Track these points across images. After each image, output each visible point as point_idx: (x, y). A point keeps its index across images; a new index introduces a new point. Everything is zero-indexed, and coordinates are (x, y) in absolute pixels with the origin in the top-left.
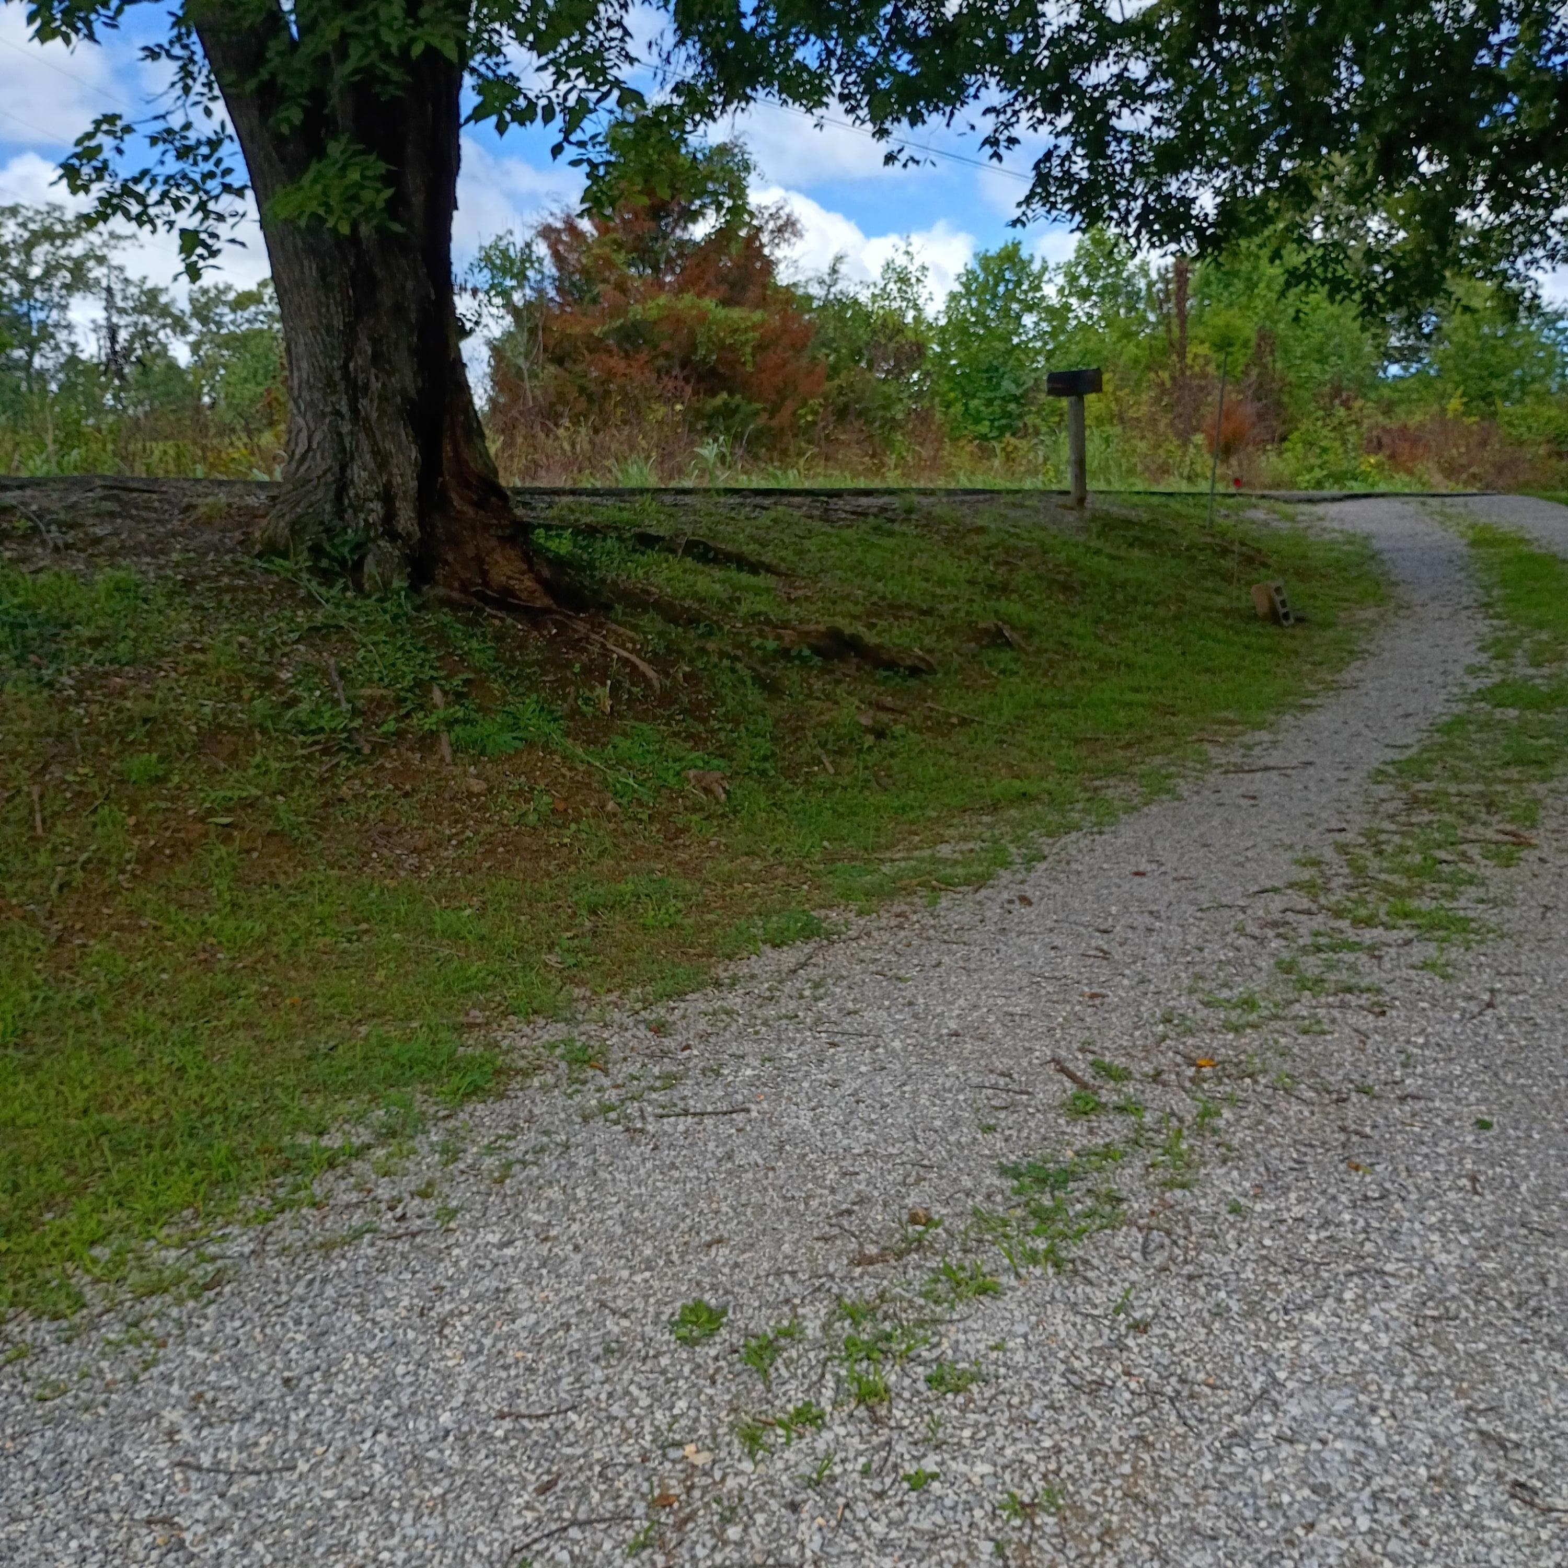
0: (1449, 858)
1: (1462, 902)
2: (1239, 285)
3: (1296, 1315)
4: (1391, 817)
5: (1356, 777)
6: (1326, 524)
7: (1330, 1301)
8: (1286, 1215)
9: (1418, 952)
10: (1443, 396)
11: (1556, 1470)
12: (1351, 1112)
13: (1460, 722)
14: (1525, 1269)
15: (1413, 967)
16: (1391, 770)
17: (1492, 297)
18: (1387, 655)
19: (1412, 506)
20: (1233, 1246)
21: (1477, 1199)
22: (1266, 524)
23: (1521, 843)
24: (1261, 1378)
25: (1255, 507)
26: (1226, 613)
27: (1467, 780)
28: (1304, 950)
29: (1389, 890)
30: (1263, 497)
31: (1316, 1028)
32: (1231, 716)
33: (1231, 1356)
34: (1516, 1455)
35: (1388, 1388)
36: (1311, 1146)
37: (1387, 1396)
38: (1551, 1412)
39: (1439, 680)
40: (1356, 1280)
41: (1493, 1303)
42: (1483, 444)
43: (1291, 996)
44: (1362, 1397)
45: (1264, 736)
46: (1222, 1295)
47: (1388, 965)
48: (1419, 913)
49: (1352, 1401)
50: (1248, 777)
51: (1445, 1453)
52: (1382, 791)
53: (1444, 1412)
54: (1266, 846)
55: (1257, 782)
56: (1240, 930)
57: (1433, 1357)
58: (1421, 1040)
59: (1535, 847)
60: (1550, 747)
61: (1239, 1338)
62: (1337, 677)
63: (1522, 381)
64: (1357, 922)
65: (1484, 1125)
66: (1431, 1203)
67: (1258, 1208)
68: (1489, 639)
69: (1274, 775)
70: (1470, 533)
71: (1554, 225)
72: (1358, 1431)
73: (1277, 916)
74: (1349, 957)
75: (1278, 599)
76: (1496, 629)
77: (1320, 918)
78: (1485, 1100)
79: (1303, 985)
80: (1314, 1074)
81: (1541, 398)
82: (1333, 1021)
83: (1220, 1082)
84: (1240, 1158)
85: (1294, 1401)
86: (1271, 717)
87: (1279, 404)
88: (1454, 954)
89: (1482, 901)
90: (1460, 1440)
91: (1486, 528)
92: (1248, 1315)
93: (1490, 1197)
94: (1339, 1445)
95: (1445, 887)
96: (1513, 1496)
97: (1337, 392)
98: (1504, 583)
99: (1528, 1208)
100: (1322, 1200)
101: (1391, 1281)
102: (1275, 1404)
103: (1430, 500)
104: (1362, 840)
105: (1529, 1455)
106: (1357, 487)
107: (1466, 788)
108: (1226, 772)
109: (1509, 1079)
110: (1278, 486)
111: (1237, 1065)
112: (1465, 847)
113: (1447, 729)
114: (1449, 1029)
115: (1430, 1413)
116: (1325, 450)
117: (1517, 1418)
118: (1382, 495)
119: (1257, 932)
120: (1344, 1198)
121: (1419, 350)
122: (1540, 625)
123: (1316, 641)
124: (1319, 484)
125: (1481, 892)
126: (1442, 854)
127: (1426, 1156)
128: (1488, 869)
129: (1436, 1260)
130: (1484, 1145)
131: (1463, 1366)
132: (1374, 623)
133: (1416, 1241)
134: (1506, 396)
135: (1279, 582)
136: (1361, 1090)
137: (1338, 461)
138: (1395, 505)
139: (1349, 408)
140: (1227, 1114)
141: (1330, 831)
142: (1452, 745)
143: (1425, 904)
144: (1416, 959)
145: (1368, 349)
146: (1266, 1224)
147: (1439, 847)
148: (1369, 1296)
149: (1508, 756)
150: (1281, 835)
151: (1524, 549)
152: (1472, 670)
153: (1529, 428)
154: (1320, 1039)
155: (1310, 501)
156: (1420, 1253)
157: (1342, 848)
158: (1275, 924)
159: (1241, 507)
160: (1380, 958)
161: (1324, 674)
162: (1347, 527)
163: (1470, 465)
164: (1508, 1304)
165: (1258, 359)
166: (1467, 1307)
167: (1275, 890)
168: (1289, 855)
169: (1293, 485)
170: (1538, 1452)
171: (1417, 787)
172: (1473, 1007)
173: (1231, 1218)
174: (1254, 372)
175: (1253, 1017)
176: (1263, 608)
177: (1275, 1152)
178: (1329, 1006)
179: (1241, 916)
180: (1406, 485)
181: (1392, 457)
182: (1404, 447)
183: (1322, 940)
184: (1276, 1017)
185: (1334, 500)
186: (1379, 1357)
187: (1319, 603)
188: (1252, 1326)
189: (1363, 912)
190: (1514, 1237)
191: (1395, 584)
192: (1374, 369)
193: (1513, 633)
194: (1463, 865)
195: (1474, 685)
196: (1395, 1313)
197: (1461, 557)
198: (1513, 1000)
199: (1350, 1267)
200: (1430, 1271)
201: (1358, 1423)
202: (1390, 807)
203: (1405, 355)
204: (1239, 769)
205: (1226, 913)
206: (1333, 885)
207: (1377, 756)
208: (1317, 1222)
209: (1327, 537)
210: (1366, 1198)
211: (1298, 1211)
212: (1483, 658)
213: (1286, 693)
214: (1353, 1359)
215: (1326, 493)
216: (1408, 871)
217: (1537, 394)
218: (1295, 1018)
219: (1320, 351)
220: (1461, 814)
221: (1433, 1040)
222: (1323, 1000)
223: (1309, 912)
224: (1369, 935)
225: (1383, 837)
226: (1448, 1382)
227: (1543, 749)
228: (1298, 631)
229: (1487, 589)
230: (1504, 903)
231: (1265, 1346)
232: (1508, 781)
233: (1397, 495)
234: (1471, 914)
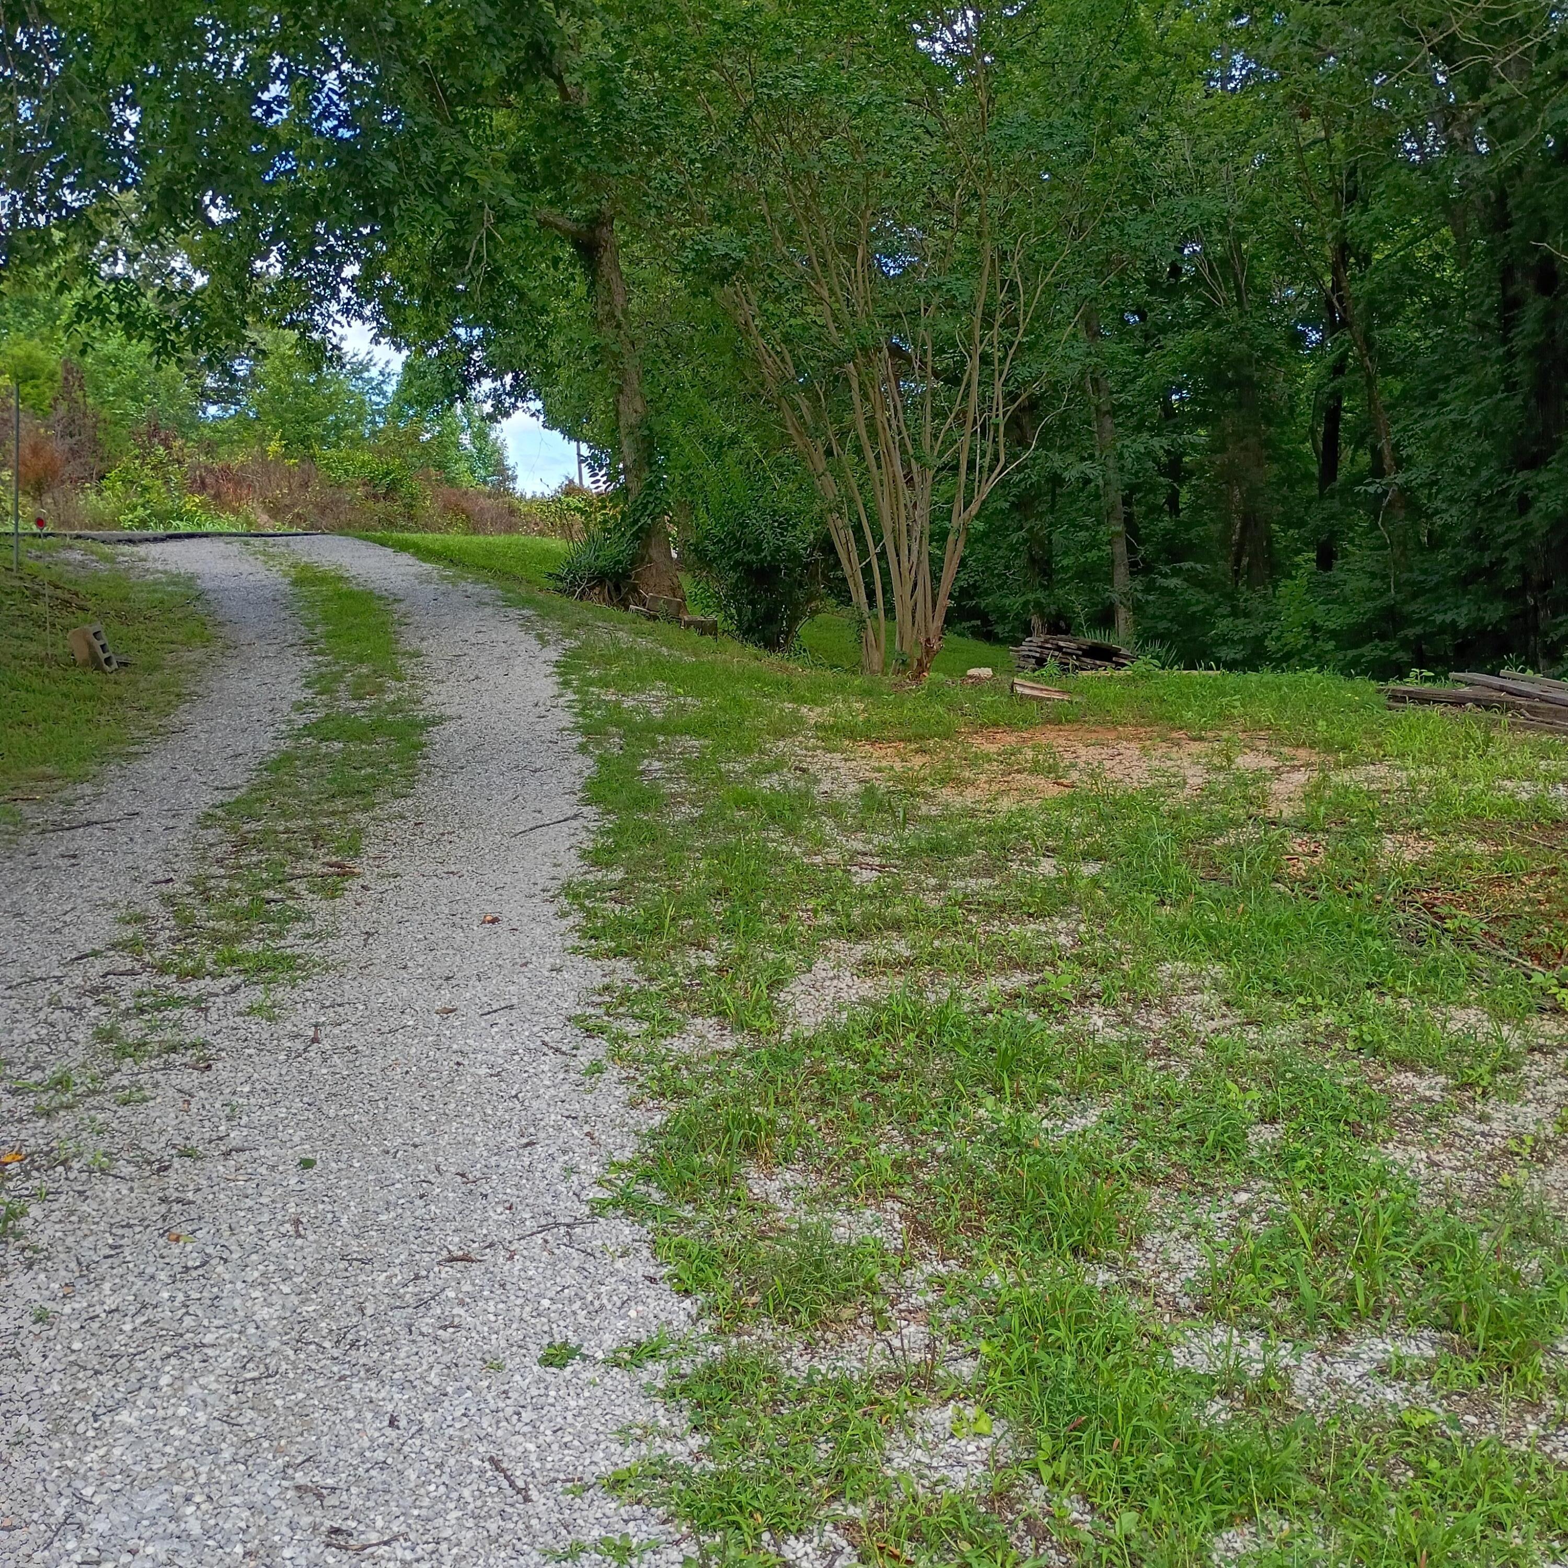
0: (278, 896)
1: (290, 940)
2: (38, 315)
3: (107, 1419)
4: (220, 862)
5: (184, 824)
6: (148, 565)
7: (145, 1392)
8: (98, 1310)
9: (244, 999)
10: (263, 439)
11: (370, 1504)
12: (172, 1179)
13: (287, 758)
14: (344, 1303)
15: (240, 1014)
16: (219, 812)
17: (296, 346)
18: (215, 696)
19: (236, 546)
20: (37, 1360)
21: (299, 1242)
22: (83, 565)
23: (346, 874)
24: (65, 1502)
25: (70, 547)
26: (42, 661)
27: (294, 816)
28: (126, 1014)
29: (217, 938)
30: (79, 537)
31: (137, 1096)
32: (50, 771)
33: (31, 1486)
34: (331, 1501)
35: (204, 1469)
36: (129, 1226)
37: (203, 1479)
38: (367, 1444)
39: (267, 719)
40: (173, 1361)
41: (313, 1347)
42: (305, 485)
43: (111, 1067)
44: (176, 1489)
45: (87, 789)
46: (24, 1419)
47: (213, 1015)
48: (245, 957)
49: (166, 1496)
50: (68, 834)
51: (262, 1522)
52: (211, 836)
53: (261, 1478)
54: (87, 907)
55: (79, 840)
56: (55, 1004)
57: (252, 1422)
58: (247, 1089)
59: (358, 875)
60: (372, 776)
61: (42, 1463)
62: (164, 721)
63: (336, 426)
64: (183, 976)
65: (307, 1164)
66: (254, 1257)
67: (67, 1310)
68: (314, 675)
69: (97, 831)
70: (293, 572)
71: (344, 281)
72: (172, 1527)
73: (97, 982)
74: (174, 1014)
75: (97, 644)
76: (320, 665)
77: (144, 977)
78: (309, 1138)
79: (123, 1053)
80: (134, 1146)
81: (354, 443)
82: (156, 1085)
83: (28, 1176)
84: (48, 1259)
85: (102, 1516)
86: (94, 769)
87: (95, 441)
88: (280, 994)
89: (308, 936)
90: (276, 1503)
91: (307, 567)
92: (55, 1433)
93: (312, 1238)
94: (150, 1550)
95: (272, 926)
96: (328, 1545)
97: (154, 431)
98: (326, 620)
99: (348, 1239)
100: (139, 1283)
101: (210, 1352)
102: (80, 1526)
103: (252, 540)
104: (189, 889)
105: (344, 1497)
106: (183, 527)
107: (292, 825)
108: (43, 832)
109: (332, 1113)
110: (100, 525)
111: (47, 1154)
112: (292, 883)
113: (275, 767)
114: (275, 1072)
115: (247, 1482)
116: (146, 489)
117: (333, 1461)
118: (206, 535)
119: (74, 1003)
120: (163, 1276)
121: (237, 392)
122: (360, 660)
123: (142, 685)
124: (143, 524)
125: (307, 928)
126: (270, 894)
127: (250, 1209)
128: (313, 903)
129: (257, 1318)
130: (308, 1184)
131: (281, 1423)
132: (201, 664)
133: (237, 1302)
134: (322, 440)
135: (97, 627)
136: (184, 1154)
137: (161, 498)
138: (219, 546)
139: (168, 448)
140: (35, 1211)
141: (156, 883)
142: (279, 783)
143: (251, 947)
144: (243, 1006)
145: (184, 389)
146: (76, 1326)
147: (268, 886)
148: (186, 1376)
149: (334, 788)
150: (104, 893)
151: (344, 587)
152: (299, 707)
153: (346, 471)
154: (141, 1108)
155: (130, 541)
156: (241, 1313)
157: (168, 900)
158: (95, 991)
159: (55, 548)
160: (207, 1009)
161: (151, 719)
162: (171, 567)
163: (294, 505)
164: (327, 1344)
165: (66, 393)
166: (287, 1358)
167: (95, 954)
168: (110, 914)
169: (117, 525)
170: (354, 1490)
171: (246, 827)
172: (299, 1045)
173: (36, 1329)
174: (63, 407)
175: (67, 1098)
176: (82, 654)
177: (88, 1243)
178: (153, 1070)
179: (56, 987)
180: (234, 526)
181: (217, 496)
182: (227, 487)
183: (145, 1001)
184: (94, 1092)
185: (156, 540)
186: (196, 1439)
187: (143, 646)
188: (57, 1445)
189: (189, 964)
190: (333, 1273)
191: (221, 624)
192: (193, 409)
193: (334, 669)
194: (290, 903)
195: (300, 721)
196: (214, 1386)
197: (285, 596)
198: (336, 1031)
199: (167, 1349)
200: (251, 1330)
201: (171, 1519)
202: (219, 851)
203: (222, 397)
204: (58, 827)
205: (39, 986)
206: (159, 939)
207: (207, 799)
208: (132, 1309)
209: (150, 577)
210: (187, 1269)
211: (110, 1303)
212: (308, 694)
213: (111, 741)
214: (168, 1449)
215: (149, 533)
216: (236, 915)
217: (351, 440)
218: (114, 1090)
219: (134, 388)
220: (289, 851)
221: (258, 1086)
222: (145, 1065)
223: (132, 973)
224: (193, 988)
225: (212, 883)
226: (266, 1444)
227: (365, 779)
228: (123, 677)
229: (311, 626)
230: (330, 935)
231: (70, 1464)
232: (334, 813)
233: (221, 535)
234: (298, 951)
